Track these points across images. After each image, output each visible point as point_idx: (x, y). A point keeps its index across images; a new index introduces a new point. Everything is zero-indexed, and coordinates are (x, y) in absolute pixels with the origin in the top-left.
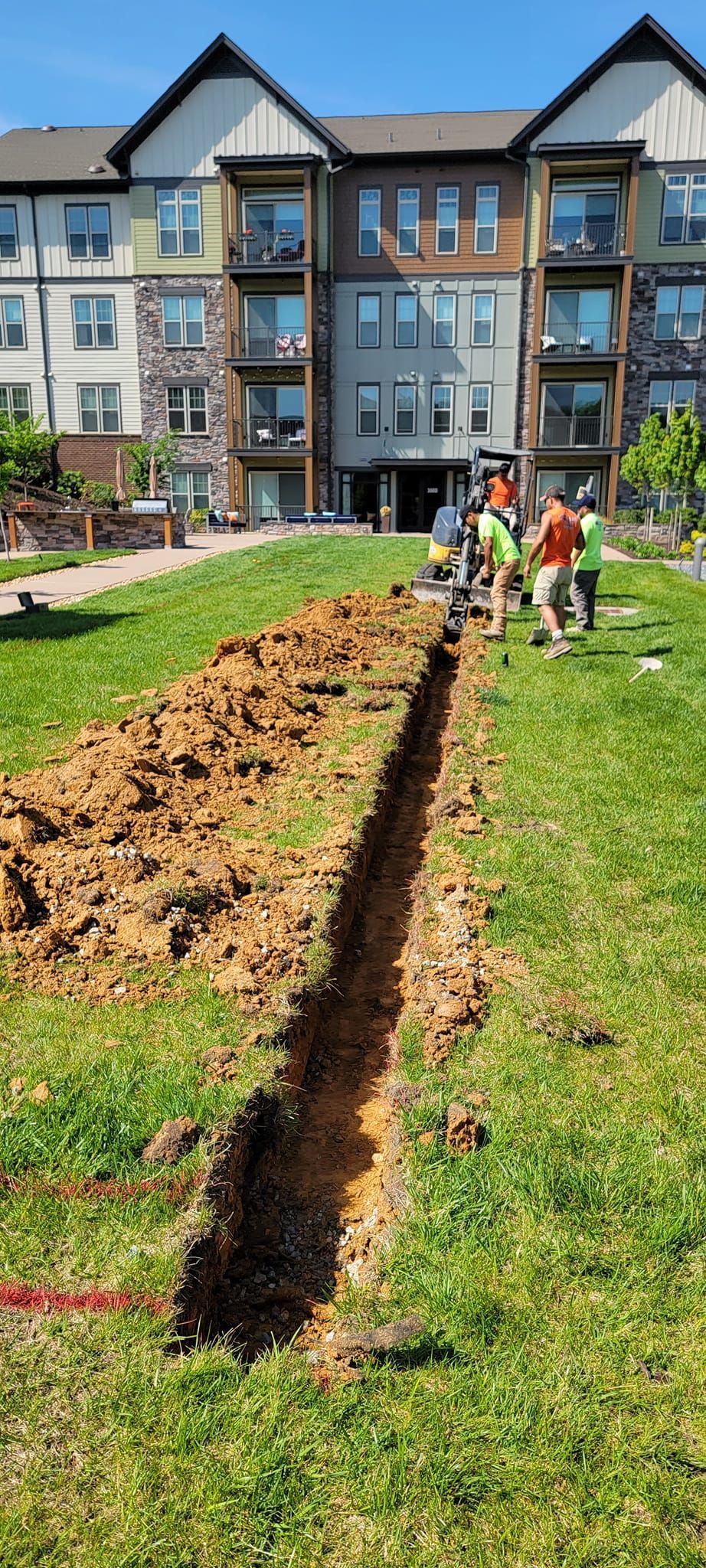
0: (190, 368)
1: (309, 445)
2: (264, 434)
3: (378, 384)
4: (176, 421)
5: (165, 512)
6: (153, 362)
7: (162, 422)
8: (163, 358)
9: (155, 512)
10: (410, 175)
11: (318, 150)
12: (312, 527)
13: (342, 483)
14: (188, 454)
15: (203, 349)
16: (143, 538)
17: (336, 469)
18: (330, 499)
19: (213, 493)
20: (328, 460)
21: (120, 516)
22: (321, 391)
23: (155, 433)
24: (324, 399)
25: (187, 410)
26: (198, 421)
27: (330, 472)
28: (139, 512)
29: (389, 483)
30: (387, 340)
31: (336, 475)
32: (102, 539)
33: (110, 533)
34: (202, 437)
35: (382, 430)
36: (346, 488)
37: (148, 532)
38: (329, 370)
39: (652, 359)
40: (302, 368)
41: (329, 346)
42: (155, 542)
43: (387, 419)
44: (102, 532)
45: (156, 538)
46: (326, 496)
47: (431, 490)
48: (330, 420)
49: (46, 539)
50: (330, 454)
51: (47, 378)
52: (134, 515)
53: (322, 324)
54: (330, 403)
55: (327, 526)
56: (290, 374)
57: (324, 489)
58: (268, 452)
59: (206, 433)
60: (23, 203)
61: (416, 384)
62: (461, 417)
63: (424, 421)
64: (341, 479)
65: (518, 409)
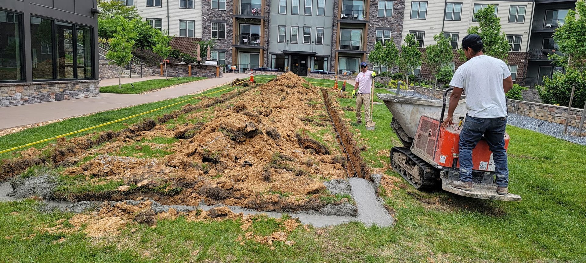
0: (220, 17)
1: (261, 45)
2: (246, 40)
3: (285, 26)
4: (214, 34)
5: (217, 65)
6: (207, 15)
7: (209, 34)
8: (211, 13)
9: (213, 65)
12: (263, 72)
13: (272, 58)
14: (218, 46)
15: (225, 11)
16: (209, 73)
17: (270, 53)
18: (268, 63)
19: (226, 59)
20: (267, 50)
21: (201, 66)
22: (265, 27)
23: (207, 38)
24: (267, 30)
25: (218, 31)
26: (222, 35)
27: (268, 54)
28: (208, 65)
29: (288, 59)
30: (289, 12)
31: (270, 55)
32: (194, 73)
33: (197, 72)
34: (223, 40)
35: (286, 41)
36: (273, 60)
37: (210, 72)
38: (268, 21)
39: (377, 23)
40: (260, 19)
41: (269, 13)
42: (213, 75)
43: (288, 38)
44: (194, 71)
45: (213, 74)
46: (266, 62)
47: (302, 62)
48: (268, 37)
49: (174, 72)
50: (268, 48)
51: (168, 17)
52: (206, 66)
53: (267, 5)
54: (268, 31)
55: (268, 72)
56: (255, 21)
57: (265, 60)
58: (247, 46)
59: (225, 39)
61: (298, 27)
62: (313, 38)
63: (301, 39)
64: (272, 57)
65: (332, 37)
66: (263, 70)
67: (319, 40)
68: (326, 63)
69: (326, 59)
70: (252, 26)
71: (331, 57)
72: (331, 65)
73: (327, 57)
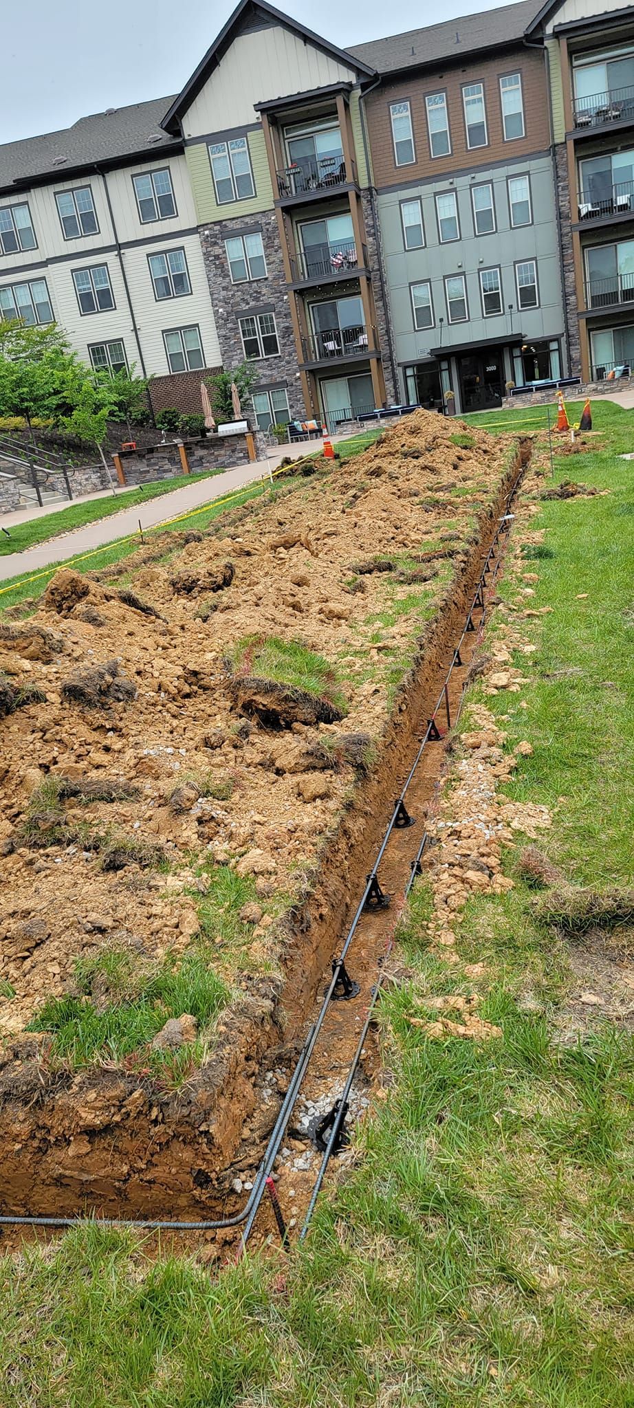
0: (257, 299)
1: (371, 348)
2: (331, 345)
3: (429, 280)
4: (251, 348)
5: (247, 430)
6: (226, 301)
7: (239, 351)
8: (233, 295)
9: (239, 432)
10: (434, 82)
11: (349, 77)
12: (382, 421)
13: (406, 377)
14: (265, 376)
15: (266, 279)
16: (231, 457)
17: (399, 365)
18: (396, 393)
19: (291, 407)
20: (391, 359)
21: (208, 441)
22: (376, 298)
23: (235, 363)
24: (380, 304)
25: (259, 337)
26: (271, 345)
27: (393, 370)
28: (225, 434)
29: (449, 369)
30: (432, 238)
31: (399, 371)
32: (196, 463)
33: (201, 458)
34: (275, 357)
35: (438, 321)
36: (411, 382)
37: (233, 451)
38: (381, 279)
40: (357, 279)
41: (379, 254)
42: (241, 458)
43: (441, 311)
44: (195, 458)
45: (242, 455)
46: (393, 391)
47: (489, 369)
48: (388, 322)
49: (148, 472)
50: (391, 353)
51: (135, 330)
52: (220, 437)
53: (370, 236)
54: (385, 306)
55: (395, 418)
56: (346, 287)
57: (389, 385)
58: (336, 361)
59: (280, 354)
60: (96, 182)
61: (463, 273)
62: (510, 296)
63: (476, 306)
64: (405, 373)
65: (563, 279)
66: (383, 416)
67: (528, 297)
68: (554, 358)
69: (554, 346)
70: (341, 303)
71: (569, 336)
72: (570, 358)
73: (557, 339)
